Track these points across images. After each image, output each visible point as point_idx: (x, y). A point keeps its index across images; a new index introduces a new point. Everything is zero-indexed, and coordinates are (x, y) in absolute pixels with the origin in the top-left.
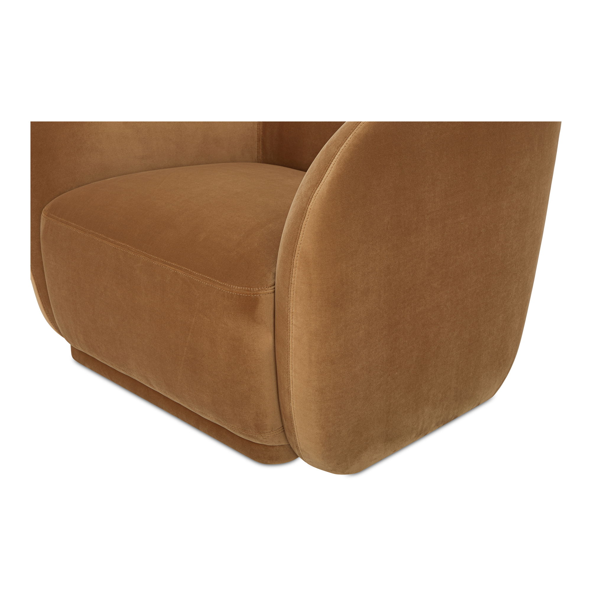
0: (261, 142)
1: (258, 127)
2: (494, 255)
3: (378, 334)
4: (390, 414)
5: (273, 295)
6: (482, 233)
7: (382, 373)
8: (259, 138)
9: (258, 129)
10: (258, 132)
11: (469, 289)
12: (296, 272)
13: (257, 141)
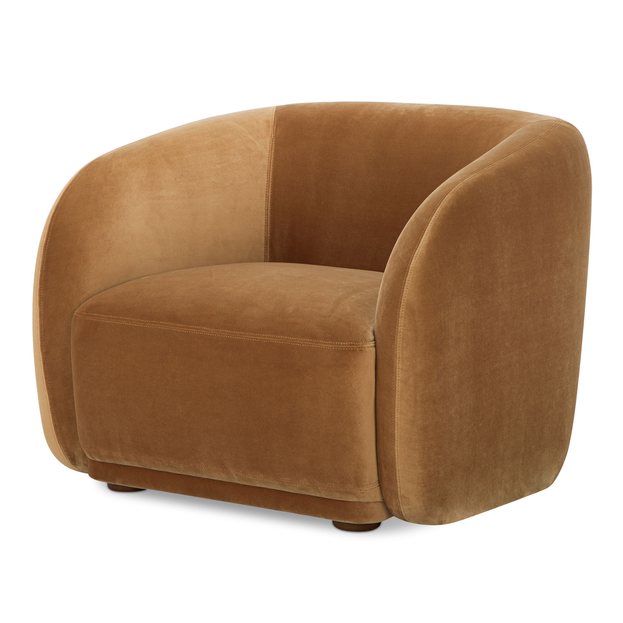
0: (268, 245)
1: (265, 228)
2: (550, 325)
3: (467, 382)
4: (475, 465)
5: (374, 349)
6: (540, 302)
7: (470, 420)
8: (267, 241)
9: (265, 231)
10: (265, 234)
11: (532, 355)
12: (402, 322)
13: (265, 244)
